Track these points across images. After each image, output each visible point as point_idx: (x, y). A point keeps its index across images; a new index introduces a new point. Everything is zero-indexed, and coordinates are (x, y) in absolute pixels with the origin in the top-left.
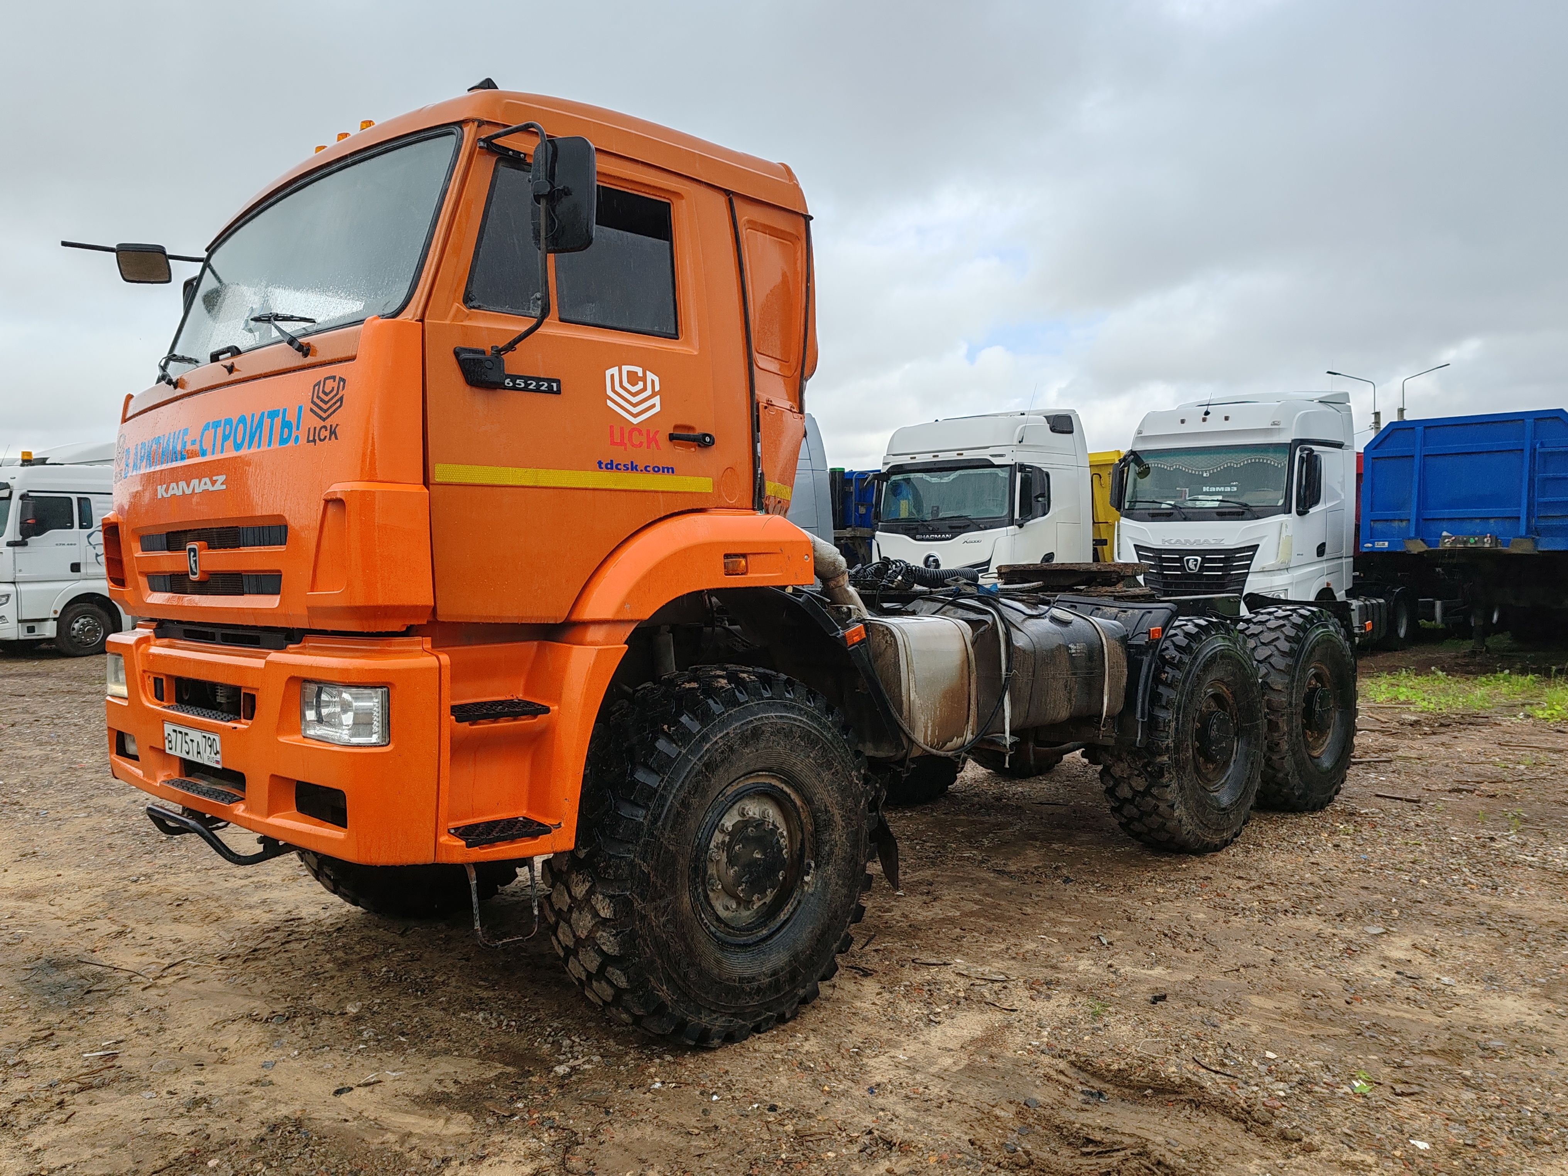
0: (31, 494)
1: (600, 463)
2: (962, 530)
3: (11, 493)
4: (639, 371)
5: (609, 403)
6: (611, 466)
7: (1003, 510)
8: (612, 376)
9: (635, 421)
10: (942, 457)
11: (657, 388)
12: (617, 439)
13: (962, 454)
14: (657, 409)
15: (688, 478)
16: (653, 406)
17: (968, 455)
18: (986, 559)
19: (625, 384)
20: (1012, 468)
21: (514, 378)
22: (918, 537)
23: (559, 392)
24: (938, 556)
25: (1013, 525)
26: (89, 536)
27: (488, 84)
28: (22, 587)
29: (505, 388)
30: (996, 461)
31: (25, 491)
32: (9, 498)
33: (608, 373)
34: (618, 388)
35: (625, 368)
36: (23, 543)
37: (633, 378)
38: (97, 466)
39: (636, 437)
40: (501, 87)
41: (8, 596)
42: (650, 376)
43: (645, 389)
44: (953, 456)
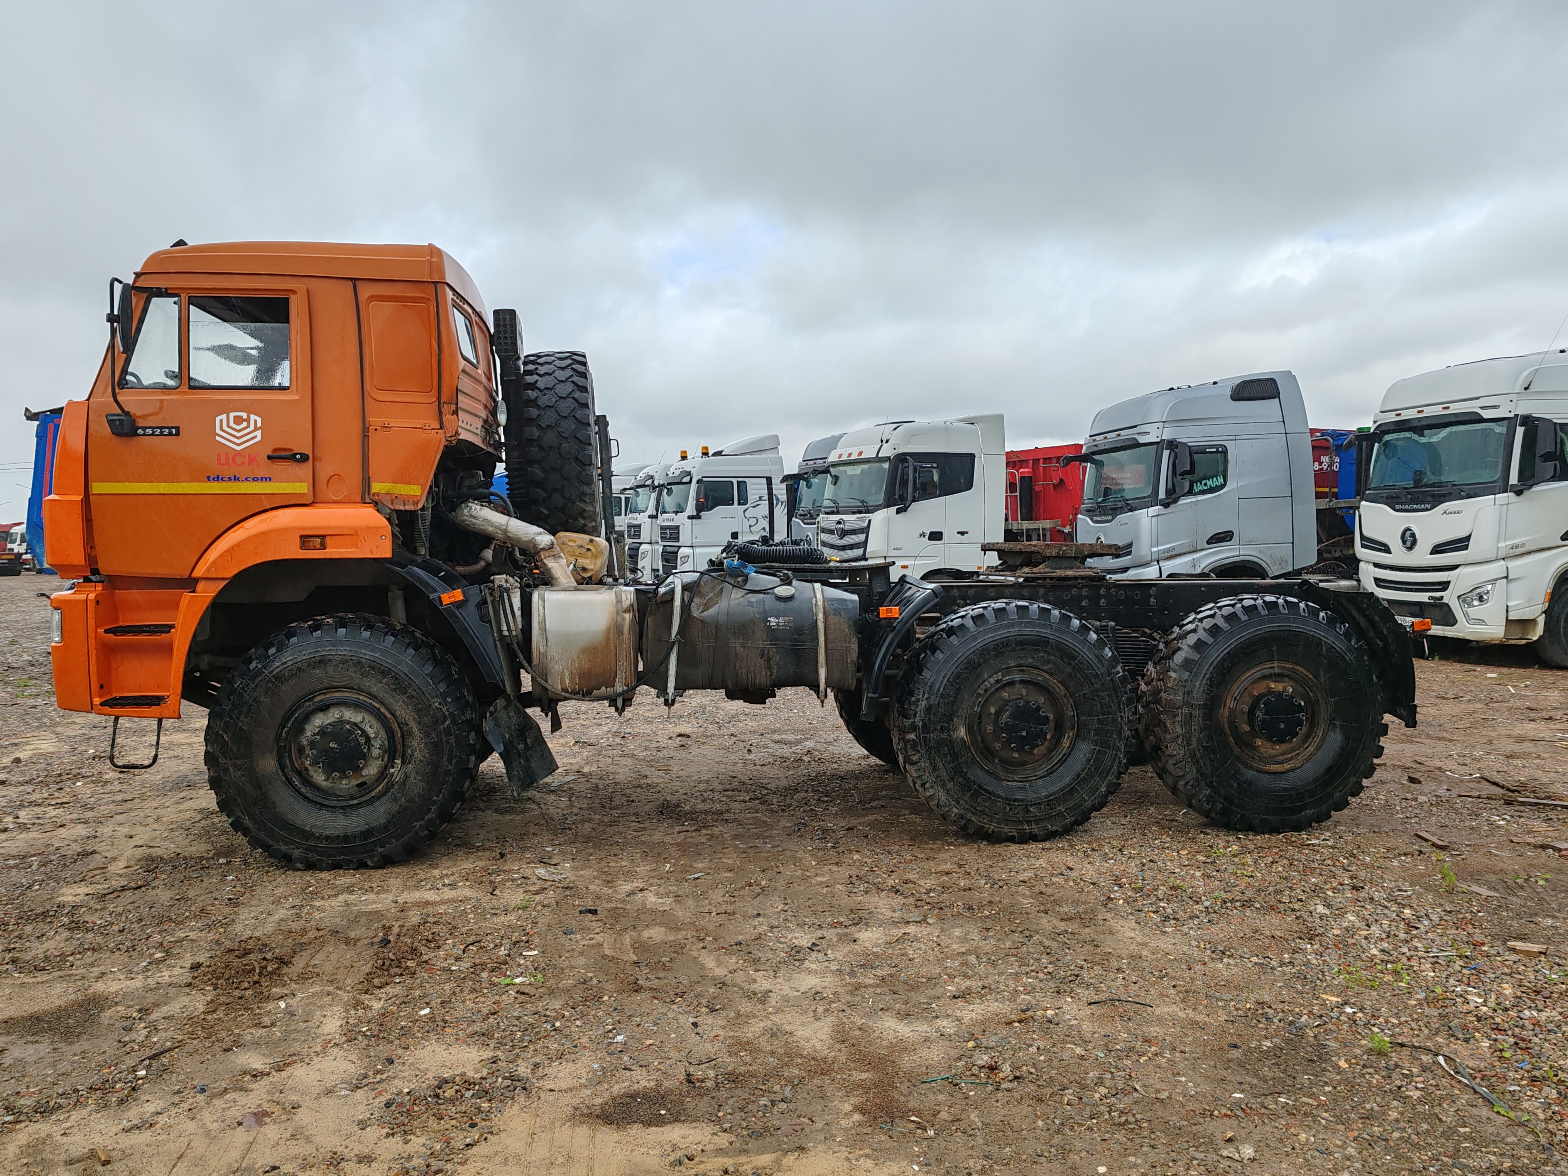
0: (704, 479)
1: (208, 478)
2: (1442, 499)
3: (691, 479)
4: (244, 415)
5: (217, 438)
6: (218, 479)
7: (1496, 472)
8: (221, 421)
9: (238, 448)
10: (1428, 412)
11: (259, 425)
12: (223, 461)
13: (1448, 408)
14: (259, 438)
15: (284, 484)
16: (255, 437)
17: (1455, 408)
18: (1464, 534)
19: (232, 424)
20: (1511, 422)
21: (144, 428)
22: (1398, 507)
23: (178, 434)
24: (1415, 529)
25: (1506, 492)
26: (745, 511)
27: (181, 243)
28: (698, 550)
29: (139, 435)
30: (1487, 414)
31: (700, 477)
32: (690, 482)
33: (218, 419)
34: (225, 427)
35: (232, 415)
36: (697, 517)
37: (239, 421)
38: (756, 456)
39: (239, 460)
40: (191, 243)
41: (688, 556)
42: (253, 417)
43: (248, 426)
44: (1438, 411)
